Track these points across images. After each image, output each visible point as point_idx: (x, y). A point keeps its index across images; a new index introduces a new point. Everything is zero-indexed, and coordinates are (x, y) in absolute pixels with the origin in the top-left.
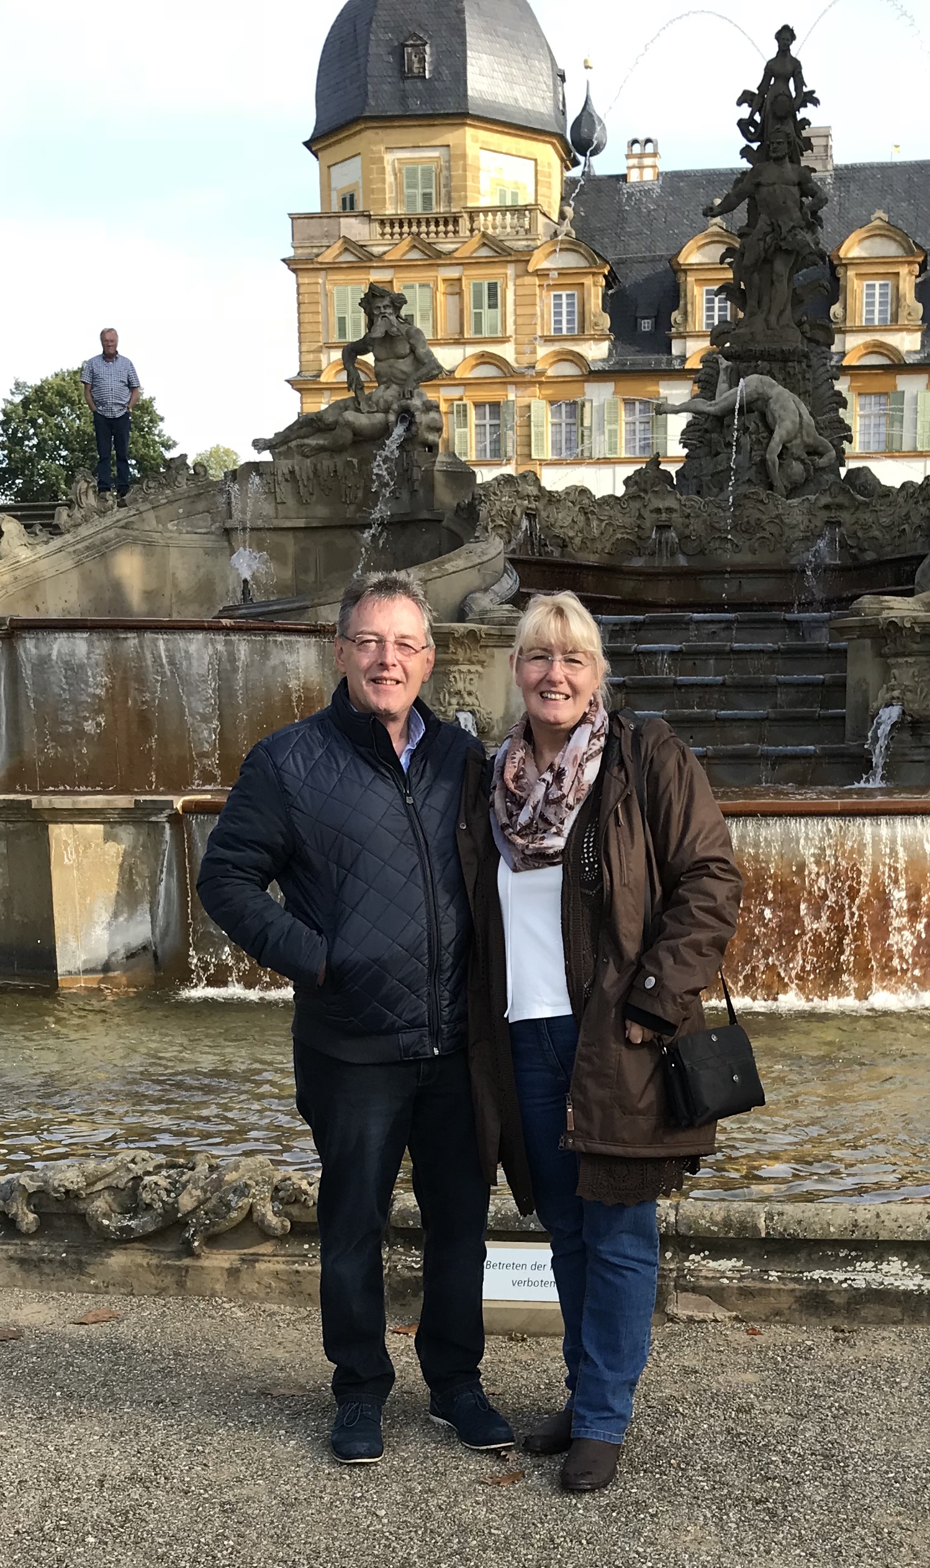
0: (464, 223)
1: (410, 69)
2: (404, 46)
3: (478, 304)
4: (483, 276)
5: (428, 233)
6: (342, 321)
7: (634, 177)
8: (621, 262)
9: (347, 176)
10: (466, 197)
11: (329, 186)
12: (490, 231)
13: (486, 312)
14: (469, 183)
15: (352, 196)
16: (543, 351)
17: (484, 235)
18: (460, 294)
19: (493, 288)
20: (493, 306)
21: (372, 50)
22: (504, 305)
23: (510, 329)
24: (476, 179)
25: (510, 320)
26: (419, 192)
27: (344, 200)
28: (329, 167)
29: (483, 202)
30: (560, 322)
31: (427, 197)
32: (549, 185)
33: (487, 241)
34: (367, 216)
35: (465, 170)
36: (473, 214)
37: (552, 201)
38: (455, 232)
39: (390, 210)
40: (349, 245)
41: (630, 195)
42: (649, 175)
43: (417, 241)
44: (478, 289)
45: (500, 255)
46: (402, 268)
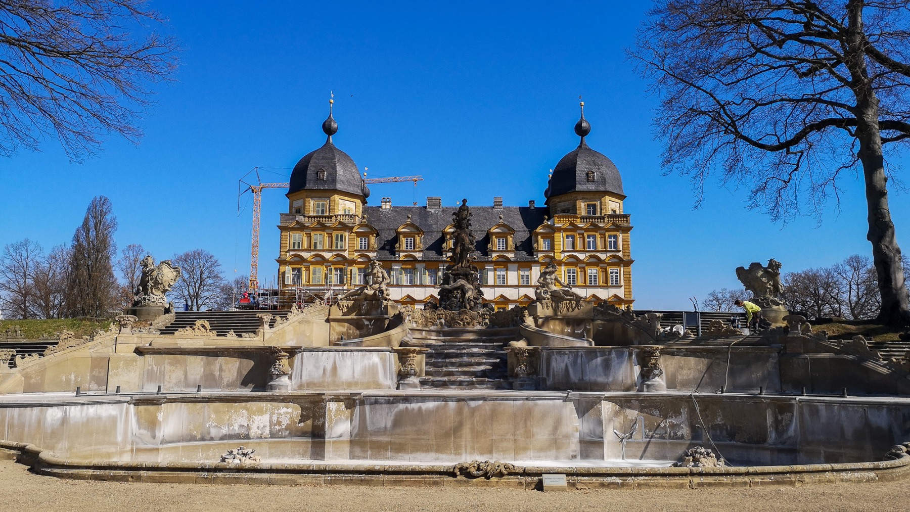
0: (334, 218)
1: (320, 178)
2: (318, 172)
3: (337, 240)
4: (339, 233)
5: (323, 220)
6: (294, 243)
7: (384, 207)
8: (380, 230)
9: (298, 204)
10: (334, 211)
11: (292, 206)
12: (342, 220)
13: (339, 242)
14: (336, 207)
15: (299, 210)
16: (356, 254)
17: (340, 221)
18: (332, 237)
19: (342, 236)
20: (342, 240)
21: (309, 172)
22: (345, 240)
23: (347, 248)
24: (338, 207)
25: (347, 245)
26: (320, 209)
27: (297, 210)
28: (292, 201)
29: (340, 213)
30: (362, 246)
31: (323, 211)
32: (359, 209)
33: (340, 223)
34: (305, 216)
35: (335, 204)
36: (336, 216)
37: (360, 213)
38: (331, 220)
39: (311, 214)
40: (298, 222)
41: (383, 212)
42: (388, 207)
43: (319, 223)
44: (337, 236)
45: (344, 227)
46: (314, 229)
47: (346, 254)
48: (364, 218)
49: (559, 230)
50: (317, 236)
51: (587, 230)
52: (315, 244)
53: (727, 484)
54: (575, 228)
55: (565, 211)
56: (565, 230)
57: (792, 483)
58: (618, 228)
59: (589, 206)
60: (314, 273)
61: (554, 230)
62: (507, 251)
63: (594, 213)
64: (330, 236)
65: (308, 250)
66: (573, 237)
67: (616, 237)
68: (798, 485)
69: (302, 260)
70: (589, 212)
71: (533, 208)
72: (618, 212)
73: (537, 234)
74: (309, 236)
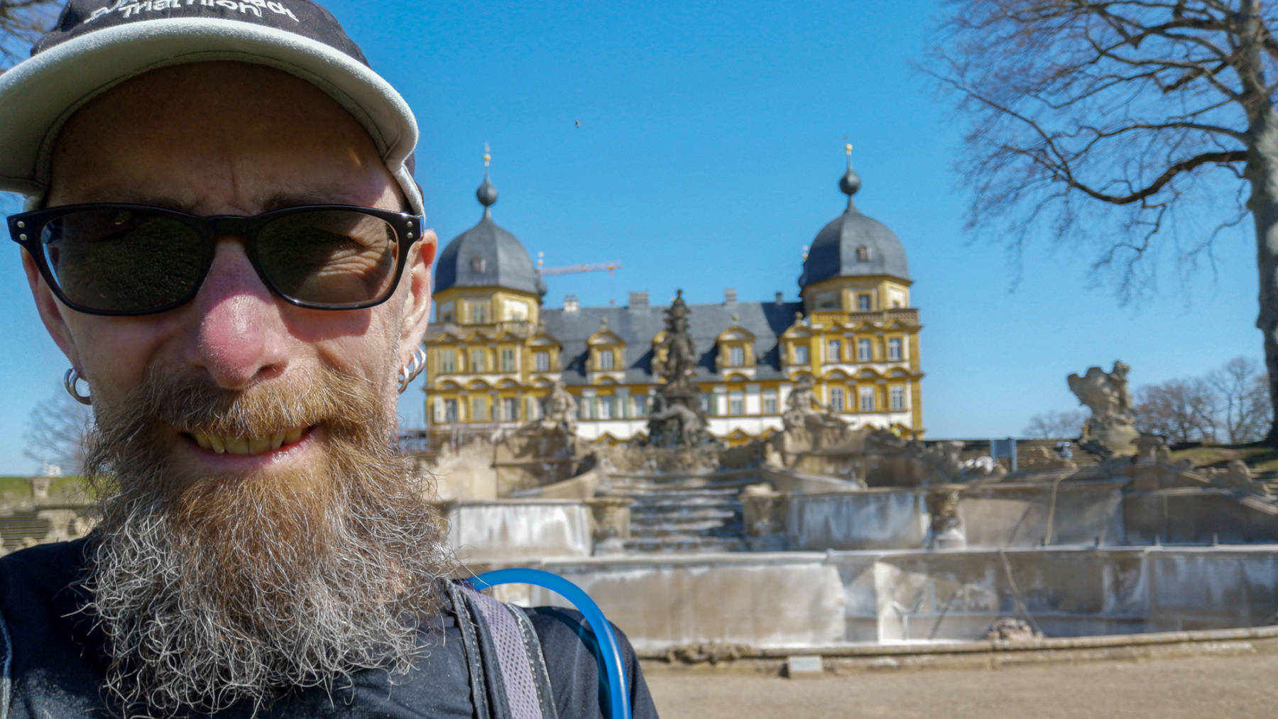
0: (498, 328)
1: (475, 270)
2: (472, 261)
3: (504, 357)
5: (483, 330)
6: (445, 364)
7: (568, 309)
8: (564, 342)
9: (447, 307)
10: (499, 317)
11: (440, 311)
12: (509, 330)
13: (508, 361)
14: (500, 312)
15: (450, 316)
16: (532, 378)
17: (507, 331)
18: (497, 354)
19: (511, 352)
20: (511, 358)
21: (459, 261)
22: (516, 358)
23: (518, 368)
24: (503, 310)
25: (518, 365)
26: (479, 314)
27: (446, 317)
28: (440, 304)
29: (507, 319)
30: (539, 366)
31: (482, 316)
32: (533, 312)
34: (457, 324)
35: (499, 306)
36: (502, 323)
38: (495, 330)
39: (466, 321)
41: (566, 316)
42: (574, 308)
43: (478, 334)
44: (504, 353)
45: (513, 339)
46: (472, 343)
47: (518, 377)
48: (540, 325)
49: (818, 333)
50: (476, 353)
51: (858, 332)
52: (475, 366)
53: (1042, 663)
54: (840, 329)
55: (827, 305)
56: (827, 333)
57: (1132, 659)
58: (902, 328)
59: (860, 297)
60: (476, 405)
61: (810, 333)
62: (744, 366)
63: (869, 306)
64: (495, 352)
65: (465, 373)
66: (838, 342)
67: (899, 341)
68: (1142, 661)
69: (457, 388)
70: (860, 306)
71: (780, 303)
72: (902, 305)
73: (787, 340)
74: (465, 353)
